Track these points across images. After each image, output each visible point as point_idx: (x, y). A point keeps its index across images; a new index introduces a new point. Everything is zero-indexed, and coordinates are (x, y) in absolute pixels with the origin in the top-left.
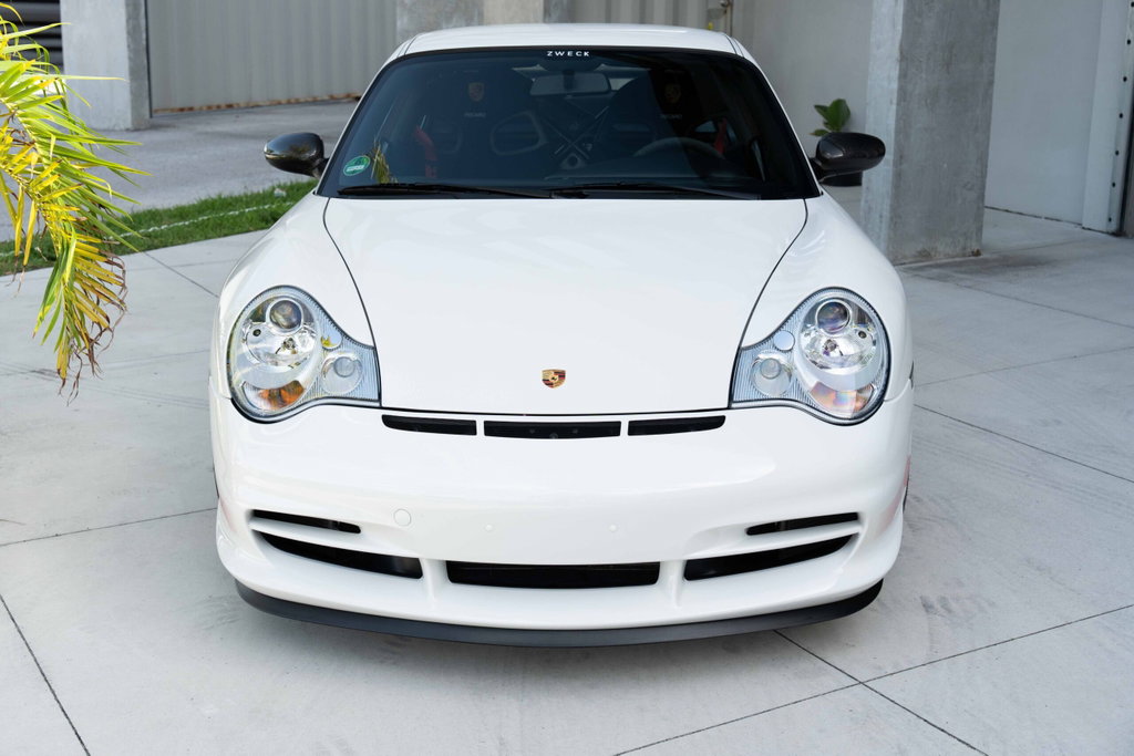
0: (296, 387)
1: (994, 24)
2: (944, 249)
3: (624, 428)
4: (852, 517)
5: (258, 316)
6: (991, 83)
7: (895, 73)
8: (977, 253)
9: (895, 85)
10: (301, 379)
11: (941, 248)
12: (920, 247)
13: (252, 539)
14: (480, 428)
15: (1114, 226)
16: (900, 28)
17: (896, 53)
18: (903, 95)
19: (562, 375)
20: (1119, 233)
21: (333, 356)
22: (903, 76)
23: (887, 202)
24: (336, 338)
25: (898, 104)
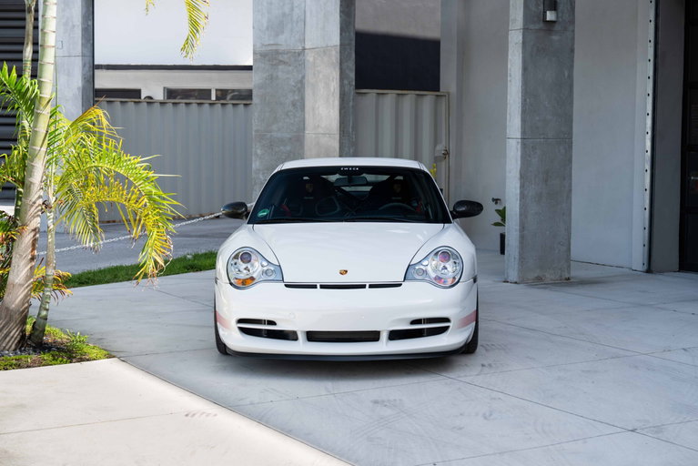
0: (252, 279)
1: (570, 161)
2: (549, 276)
3: (367, 286)
4: (447, 320)
5: (236, 257)
6: (570, 191)
7: (518, 185)
8: (569, 279)
9: (518, 191)
10: (254, 276)
11: (548, 276)
12: (536, 275)
13: (237, 330)
14: (318, 287)
15: (645, 267)
16: (519, 162)
17: (518, 175)
18: (523, 196)
19: (346, 271)
20: (649, 271)
21: (265, 268)
22: (522, 186)
23: (517, 250)
24: (265, 263)
25: (520, 200)
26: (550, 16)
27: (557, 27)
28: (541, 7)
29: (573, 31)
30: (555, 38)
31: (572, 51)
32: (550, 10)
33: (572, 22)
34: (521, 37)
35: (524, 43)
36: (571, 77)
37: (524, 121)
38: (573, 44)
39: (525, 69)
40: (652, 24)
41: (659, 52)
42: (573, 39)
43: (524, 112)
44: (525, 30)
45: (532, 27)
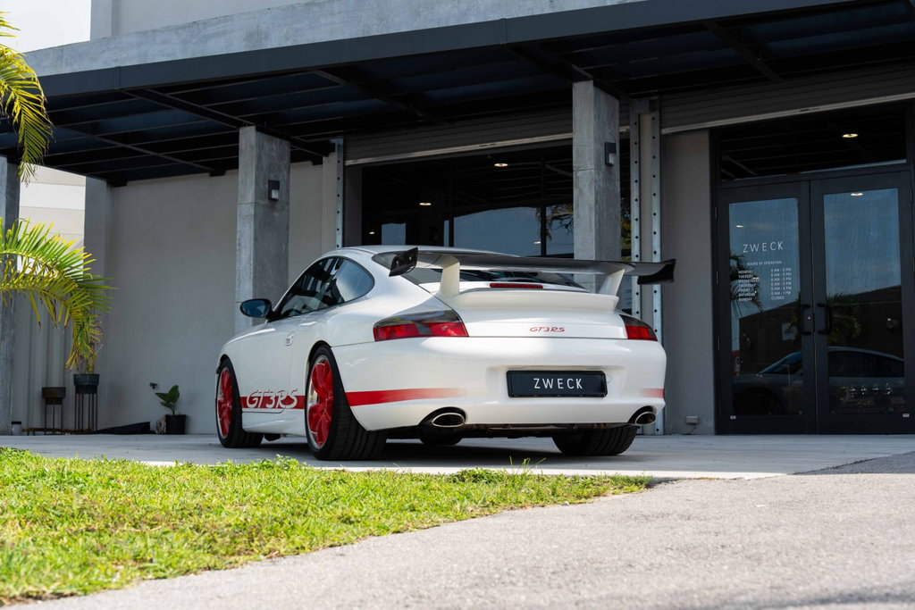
26: (275, 195)
27: (278, 206)
28: (267, 186)
29: (288, 211)
30: (276, 215)
31: (288, 228)
32: (275, 189)
33: (288, 203)
34: (252, 211)
35: (255, 215)
36: (287, 251)
37: (255, 286)
38: (288, 222)
39: (256, 239)
40: (340, 215)
41: (346, 240)
42: (288, 217)
43: (255, 278)
44: (256, 203)
45: (260, 202)
